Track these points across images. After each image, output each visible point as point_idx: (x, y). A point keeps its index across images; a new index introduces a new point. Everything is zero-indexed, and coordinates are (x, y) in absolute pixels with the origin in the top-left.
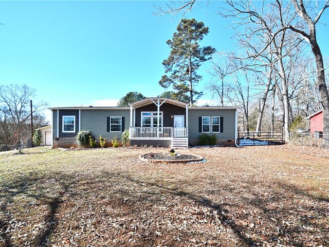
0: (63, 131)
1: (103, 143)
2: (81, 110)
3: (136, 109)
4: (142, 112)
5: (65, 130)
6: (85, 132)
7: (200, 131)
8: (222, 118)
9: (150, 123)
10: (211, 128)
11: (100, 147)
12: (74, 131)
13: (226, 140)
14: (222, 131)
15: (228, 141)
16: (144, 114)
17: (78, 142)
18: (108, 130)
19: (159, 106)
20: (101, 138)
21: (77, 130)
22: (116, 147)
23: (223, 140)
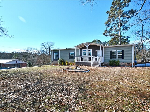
0: (54, 59)
1: (67, 63)
2: (60, 50)
3: (80, 49)
4: (82, 50)
5: (55, 58)
6: (61, 59)
7: (111, 58)
8: (123, 51)
9: (86, 55)
10: (117, 57)
11: (66, 65)
12: (58, 59)
13: (126, 63)
14: (123, 58)
15: (128, 64)
16: (83, 51)
17: (59, 63)
18: (69, 58)
19: (87, 47)
20: (66, 61)
21: (59, 58)
22: (72, 65)
23: (124, 63)
